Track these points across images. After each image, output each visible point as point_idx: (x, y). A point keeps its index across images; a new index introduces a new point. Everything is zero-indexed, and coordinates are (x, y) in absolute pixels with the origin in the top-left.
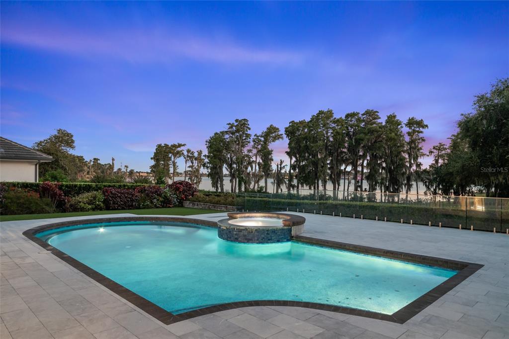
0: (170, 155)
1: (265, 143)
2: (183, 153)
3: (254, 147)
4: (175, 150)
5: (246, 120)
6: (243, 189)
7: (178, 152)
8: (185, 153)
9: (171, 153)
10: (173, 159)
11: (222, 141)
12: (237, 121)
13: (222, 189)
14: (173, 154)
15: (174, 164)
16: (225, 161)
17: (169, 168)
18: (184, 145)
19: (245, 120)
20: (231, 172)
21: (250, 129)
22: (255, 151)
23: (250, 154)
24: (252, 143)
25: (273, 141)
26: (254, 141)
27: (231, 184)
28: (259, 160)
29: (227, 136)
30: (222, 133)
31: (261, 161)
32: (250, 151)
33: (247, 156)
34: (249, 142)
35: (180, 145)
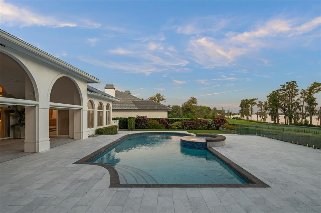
0: (249, 105)
1: (310, 93)
2: (256, 103)
3: (301, 97)
4: (252, 102)
5: (295, 82)
6: (293, 122)
7: (254, 103)
8: (258, 103)
9: (249, 103)
10: (251, 106)
11: (278, 95)
12: (287, 83)
13: (278, 122)
14: (251, 104)
15: (251, 109)
16: (280, 107)
17: (249, 111)
18: (257, 99)
19: (293, 81)
20: (284, 112)
21: (297, 86)
22: (302, 99)
23: (299, 101)
24: (300, 95)
25: (317, 92)
26: (301, 93)
27: (285, 119)
28: (306, 104)
29: (280, 92)
30: (278, 91)
31: (307, 105)
32: (298, 99)
33: (297, 103)
34: (298, 94)
35: (254, 99)
